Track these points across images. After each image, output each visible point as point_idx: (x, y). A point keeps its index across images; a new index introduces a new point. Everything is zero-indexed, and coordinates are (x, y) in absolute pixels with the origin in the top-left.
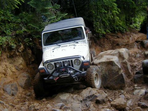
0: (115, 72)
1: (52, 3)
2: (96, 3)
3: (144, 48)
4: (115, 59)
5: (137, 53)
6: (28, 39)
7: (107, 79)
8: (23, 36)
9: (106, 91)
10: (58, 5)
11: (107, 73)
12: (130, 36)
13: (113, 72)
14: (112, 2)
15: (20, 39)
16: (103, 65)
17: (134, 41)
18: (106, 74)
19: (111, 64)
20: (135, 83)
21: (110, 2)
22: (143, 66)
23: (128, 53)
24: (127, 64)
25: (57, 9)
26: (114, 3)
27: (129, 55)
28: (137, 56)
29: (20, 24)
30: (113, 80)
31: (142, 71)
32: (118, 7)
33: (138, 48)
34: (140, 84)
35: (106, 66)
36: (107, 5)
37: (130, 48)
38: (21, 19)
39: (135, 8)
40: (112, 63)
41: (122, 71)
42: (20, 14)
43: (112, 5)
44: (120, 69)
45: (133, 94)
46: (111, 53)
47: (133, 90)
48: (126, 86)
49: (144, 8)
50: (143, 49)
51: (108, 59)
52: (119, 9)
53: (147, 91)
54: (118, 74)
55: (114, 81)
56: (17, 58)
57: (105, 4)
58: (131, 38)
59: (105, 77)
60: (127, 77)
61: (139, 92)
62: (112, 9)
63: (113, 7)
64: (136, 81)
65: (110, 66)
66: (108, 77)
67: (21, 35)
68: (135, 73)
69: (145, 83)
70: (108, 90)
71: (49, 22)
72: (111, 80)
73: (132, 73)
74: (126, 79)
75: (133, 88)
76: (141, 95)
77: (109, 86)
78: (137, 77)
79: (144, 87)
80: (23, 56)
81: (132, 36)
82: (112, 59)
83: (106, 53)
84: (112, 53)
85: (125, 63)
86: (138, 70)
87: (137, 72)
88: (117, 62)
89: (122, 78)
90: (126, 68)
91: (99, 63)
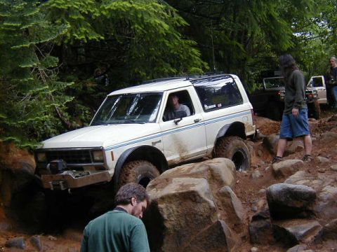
0: (201, 218)
2: (149, 50)
3: (272, 153)
4: (201, 186)
5: (255, 168)
7: (184, 236)
10: (53, 58)
11: (183, 223)
13: (197, 220)
14: (186, 47)
16: (171, 203)
18: (180, 224)
19: (191, 199)
20: (252, 243)
21: (183, 47)
22: (271, 199)
23: (231, 169)
24: (230, 197)
25: (51, 68)
26: (193, 50)
27: (235, 173)
28: (253, 175)
30: (198, 239)
31: (268, 212)
32: (203, 58)
33: (258, 155)
34: (265, 245)
35: (180, 204)
36: (176, 53)
39: (245, 60)
40: (194, 196)
41: (219, 215)
43: (187, 53)
44: (213, 210)
46: (191, 172)
48: (232, 251)
49: (267, 58)
51: (182, 185)
52: (206, 64)
54: (210, 222)
55: (201, 241)
57: (172, 52)
59: (178, 232)
60: (233, 229)
62: (188, 63)
63: (190, 57)
64: (256, 238)
65: (190, 204)
66: (185, 233)
68: (251, 219)
69: (278, 241)
71: (31, 99)
72: (193, 238)
73: (245, 221)
74: (230, 236)
78: (255, 228)
82: (193, 185)
83: (177, 171)
84: (194, 171)
85: (227, 195)
86: (259, 212)
87: (255, 214)
88: (206, 193)
89: (219, 232)
90: (230, 207)
91: (163, 198)
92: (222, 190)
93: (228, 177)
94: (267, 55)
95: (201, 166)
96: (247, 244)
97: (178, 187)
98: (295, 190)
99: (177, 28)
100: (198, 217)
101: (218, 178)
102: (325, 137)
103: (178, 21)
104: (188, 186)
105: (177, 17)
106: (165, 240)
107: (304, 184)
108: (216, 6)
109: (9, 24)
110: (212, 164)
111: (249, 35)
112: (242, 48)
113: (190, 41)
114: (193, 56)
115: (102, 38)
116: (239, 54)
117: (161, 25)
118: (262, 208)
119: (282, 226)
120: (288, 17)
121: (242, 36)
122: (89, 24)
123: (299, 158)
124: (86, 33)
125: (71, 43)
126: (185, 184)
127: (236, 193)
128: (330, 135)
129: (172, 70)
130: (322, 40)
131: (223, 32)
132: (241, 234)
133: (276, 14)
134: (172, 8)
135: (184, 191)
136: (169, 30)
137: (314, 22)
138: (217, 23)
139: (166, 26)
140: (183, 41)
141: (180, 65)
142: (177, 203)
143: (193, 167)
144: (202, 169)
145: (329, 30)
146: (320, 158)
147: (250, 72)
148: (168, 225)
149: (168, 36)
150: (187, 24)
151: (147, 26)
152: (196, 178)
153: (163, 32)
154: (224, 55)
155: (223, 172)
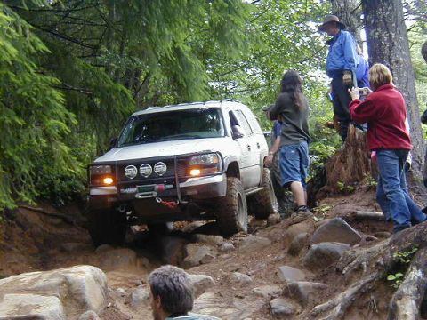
92: (84, 316)
93: (94, 298)
95: (52, 277)
97: (12, 308)
99: (30, 55)
101: (78, 298)
102: (247, 244)
103: (33, 44)
104: (27, 307)
105: (31, 37)
107: (211, 314)
108: (95, 28)
110: (71, 275)
111: (142, 77)
112: (130, 95)
113: (49, 78)
114: (52, 102)
117: (4, 48)
120: (203, 55)
121: (131, 77)
123: (207, 274)
126: (24, 304)
128: (256, 242)
129: (17, 120)
130: (252, 97)
131: (102, 69)
133: (186, 49)
134: (24, 22)
135: (20, 316)
136: (18, 56)
137: (242, 68)
138: (94, 55)
139: (13, 51)
140: (39, 77)
141: (31, 114)
143: (40, 278)
144: (55, 281)
145: (262, 82)
146: (238, 274)
149: (14, 66)
150: (48, 50)
152: (44, 295)
153: (8, 59)
154: (101, 104)
155: (87, 288)
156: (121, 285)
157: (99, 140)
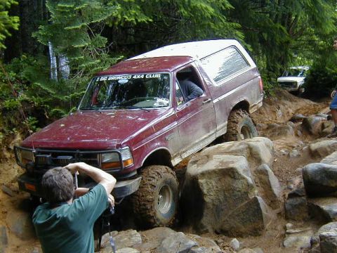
0: (239, 193)
1: (89, 31)
2: (195, 32)
3: (311, 134)
4: (241, 163)
5: (293, 147)
6: (32, 118)
7: (222, 210)
8: (22, 111)
9: (220, 241)
10: (102, 38)
11: (221, 198)
12: (279, 108)
13: (235, 196)
14: (231, 29)
15: (12, 120)
16: (210, 178)
17: (287, 118)
18: (219, 199)
19: (230, 176)
20: (287, 219)
21: (227, 29)
22: (306, 178)
23: (269, 148)
24: (267, 175)
26: (237, 32)
27: (273, 152)
28: (291, 154)
29: (13, 83)
30: (236, 213)
31: (304, 190)
32: (247, 40)
33: (297, 135)
34: (300, 221)
37: (278, 135)
38: (17, 72)
39: (288, 42)
40: (233, 173)
41: (256, 191)
42: (15, 60)
43: (232, 35)
44: (250, 186)
45: (284, 246)
46: (231, 150)
47: (283, 236)
48: (267, 226)
49: (310, 41)
50: (309, 137)
51: (222, 162)
52: (249, 46)
53: (314, 238)
54: (247, 198)
55: (238, 215)
56: (6, 166)
57: (216, 34)
58: (279, 112)
59: (217, 206)
60: (270, 205)
61: (297, 240)
64: (291, 215)
65: (228, 180)
66: (223, 207)
67: (16, 109)
68: (287, 196)
69: (312, 218)
70: (224, 237)
71: (82, 76)
72: (230, 213)
73: (281, 198)
74: (267, 211)
75: (283, 232)
76: (301, 248)
77: (226, 227)
78: (291, 205)
79: (309, 228)
80: (20, 159)
81: (281, 106)
82: (233, 162)
83: (217, 148)
84: (233, 148)
85: (265, 172)
86: (295, 189)
87: (291, 192)
88: (244, 170)
89: (256, 207)
90: (267, 183)
91: (203, 174)
92: (260, 167)
93: (266, 156)
94: (310, 38)
95: (240, 144)
96: (283, 220)
97: (218, 164)
98: (330, 170)
100: (236, 193)
101: (256, 156)
103: (224, 4)
104: (226, 163)
105: (223, 0)
106: (204, 213)
109: (63, 6)
110: (251, 143)
111: (294, 18)
112: (285, 31)
113: (234, 24)
115: (151, 20)
116: (282, 37)
117: (206, 8)
118: (298, 187)
119: (317, 203)
121: (285, 19)
122: (138, 7)
124: (135, 15)
125: (122, 25)
126: (225, 161)
127: (274, 172)
131: (268, 15)
132: (277, 211)
135: (223, 168)
136: (215, 12)
138: (262, 6)
139: (211, 10)
140: (228, 24)
142: (216, 179)
143: (233, 145)
144: (241, 147)
147: (293, 54)
148: (207, 199)
149: (213, 19)
150: (232, 7)
151: (194, 10)
152: (236, 155)
153: (209, 15)
154: (268, 37)
155: (262, 150)
156: (283, 148)
157: (267, 60)
